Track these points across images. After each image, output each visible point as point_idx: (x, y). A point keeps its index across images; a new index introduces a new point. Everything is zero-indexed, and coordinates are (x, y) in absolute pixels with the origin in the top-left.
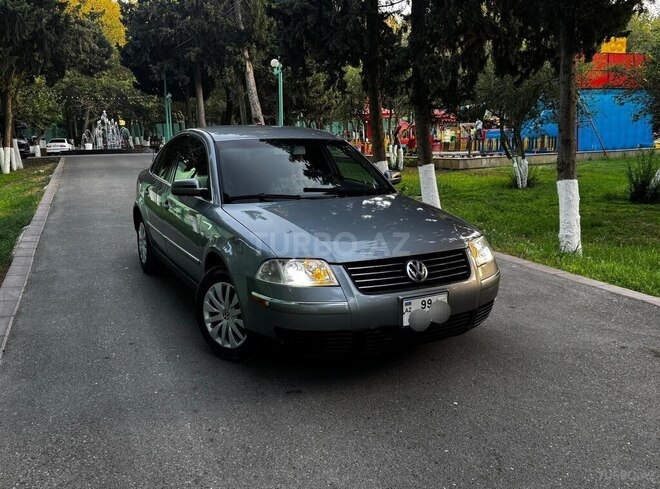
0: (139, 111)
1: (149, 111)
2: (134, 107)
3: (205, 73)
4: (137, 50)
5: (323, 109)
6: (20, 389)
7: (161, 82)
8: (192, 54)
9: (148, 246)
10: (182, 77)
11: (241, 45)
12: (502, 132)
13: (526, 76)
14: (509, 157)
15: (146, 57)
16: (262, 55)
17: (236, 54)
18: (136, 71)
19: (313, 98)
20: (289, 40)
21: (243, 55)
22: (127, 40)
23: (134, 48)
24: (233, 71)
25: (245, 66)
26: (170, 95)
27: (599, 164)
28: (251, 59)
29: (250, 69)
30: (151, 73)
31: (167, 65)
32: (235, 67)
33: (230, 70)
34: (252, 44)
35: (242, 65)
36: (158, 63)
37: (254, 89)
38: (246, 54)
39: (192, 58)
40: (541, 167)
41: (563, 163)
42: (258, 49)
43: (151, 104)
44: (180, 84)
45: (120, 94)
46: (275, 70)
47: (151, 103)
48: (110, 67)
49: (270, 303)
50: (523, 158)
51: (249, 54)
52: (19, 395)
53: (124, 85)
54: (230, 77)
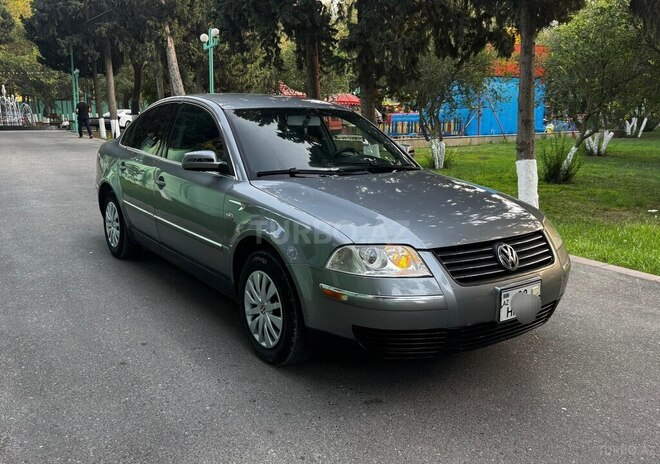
0: (40, 87)
1: (49, 87)
2: (33, 83)
3: (115, 48)
4: (43, 23)
5: (244, 87)
6: (32, 411)
7: (69, 56)
8: (103, 29)
9: (122, 228)
10: (92, 52)
11: (161, 19)
12: (421, 114)
13: (466, 58)
14: (428, 140)
15: (53, 31)
16: (183, 32)
17: (157, 29)
18: (41, 45)
19: (236, 76)
20: (231, 13)
21: (164, 30)
22: (33, 11)
23: (41, 21)
24: (154, 46)
25: (167, 41)
26: (77, 71)
27: (501, 147)
28: (172, 35)
29: (171, 44)
30: (59, 47)
31: (76, 39)
32: (156, 42)
33: (151, 45)
34: (174, 19)
35: (163, 41)
36: (67, 38)
37: (175, 65)
38: (167, 29)
39: (104, 33)
40: (456, 150)
41: (523, 143)
42: (180, 24)
43: (52, 81)
44: (90, 59)
45: (19, 69)
46: (205, 45)
47: (52, 78)
48: (12, 41)
49: (349, 298)
50: (441, 140)
51: (171, 29)
52: (34, 420)
53: (23, 60)
54: (151, 52)
